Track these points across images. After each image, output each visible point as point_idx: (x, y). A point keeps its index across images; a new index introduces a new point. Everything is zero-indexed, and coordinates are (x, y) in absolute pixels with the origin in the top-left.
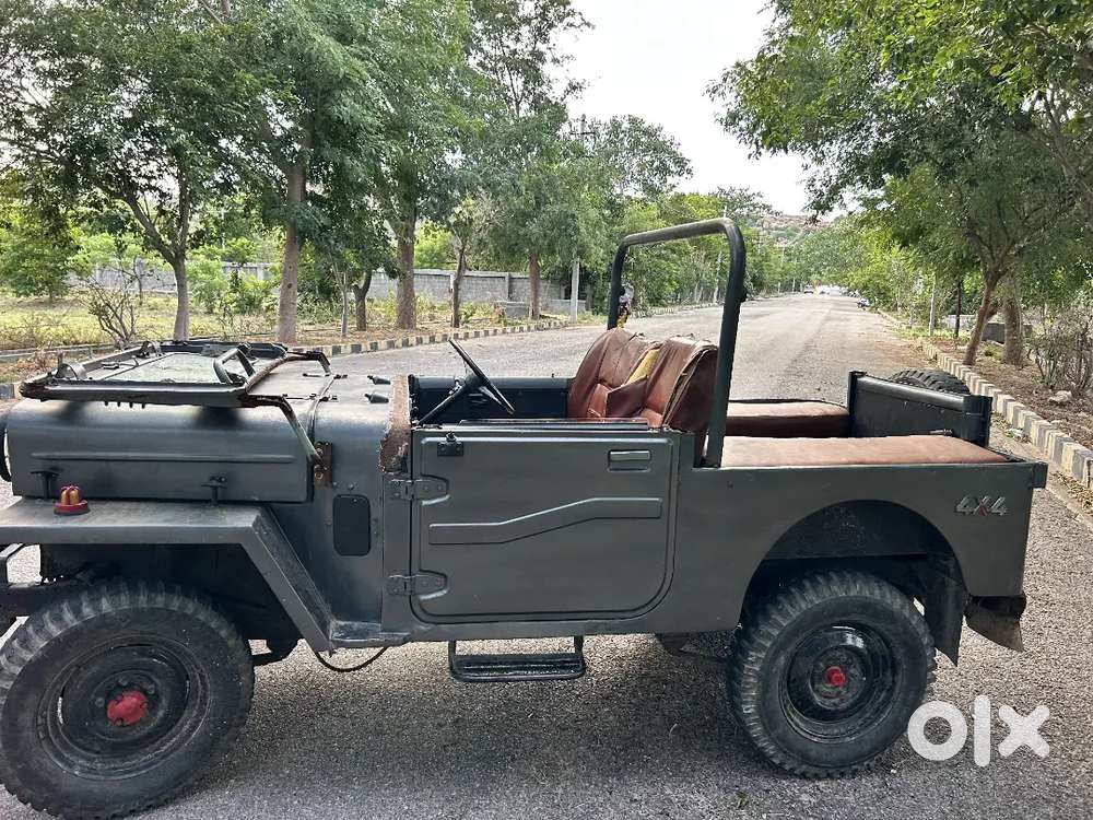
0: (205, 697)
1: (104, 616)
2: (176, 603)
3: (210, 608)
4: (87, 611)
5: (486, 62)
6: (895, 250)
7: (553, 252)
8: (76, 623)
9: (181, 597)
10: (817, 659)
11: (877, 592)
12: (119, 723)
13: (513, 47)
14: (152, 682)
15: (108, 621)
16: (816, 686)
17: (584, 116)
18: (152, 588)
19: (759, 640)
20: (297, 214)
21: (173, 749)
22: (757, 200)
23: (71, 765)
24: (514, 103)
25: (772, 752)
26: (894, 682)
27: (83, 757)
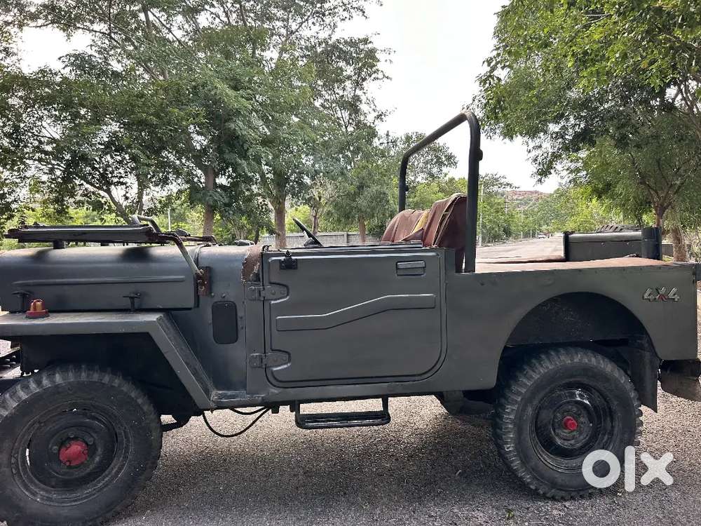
0: (127, 448)
1: (57, 386)
2: (106, 379)
3: (130, 383)
4: (45, 382)
5: (326, 103)
6: (594, 201)
7: (373, 216)
8: (38, 390)
9: (111, 375)
10: (555, 411)
11: (593, 359)
12: (68, 464)
13: (341, 93)
14: (92, 436)
15: (60, 390)
16: (557, 431)
17: (388, 132)
18: (90, 368)
19: (512, 397)
20: (211, 196)
21: (106, 485)
22: (502, 181)
23: (34, 494)
24: (344, 127)
25: (529, 480)
26: (612, 427)
27: (43, 490)
